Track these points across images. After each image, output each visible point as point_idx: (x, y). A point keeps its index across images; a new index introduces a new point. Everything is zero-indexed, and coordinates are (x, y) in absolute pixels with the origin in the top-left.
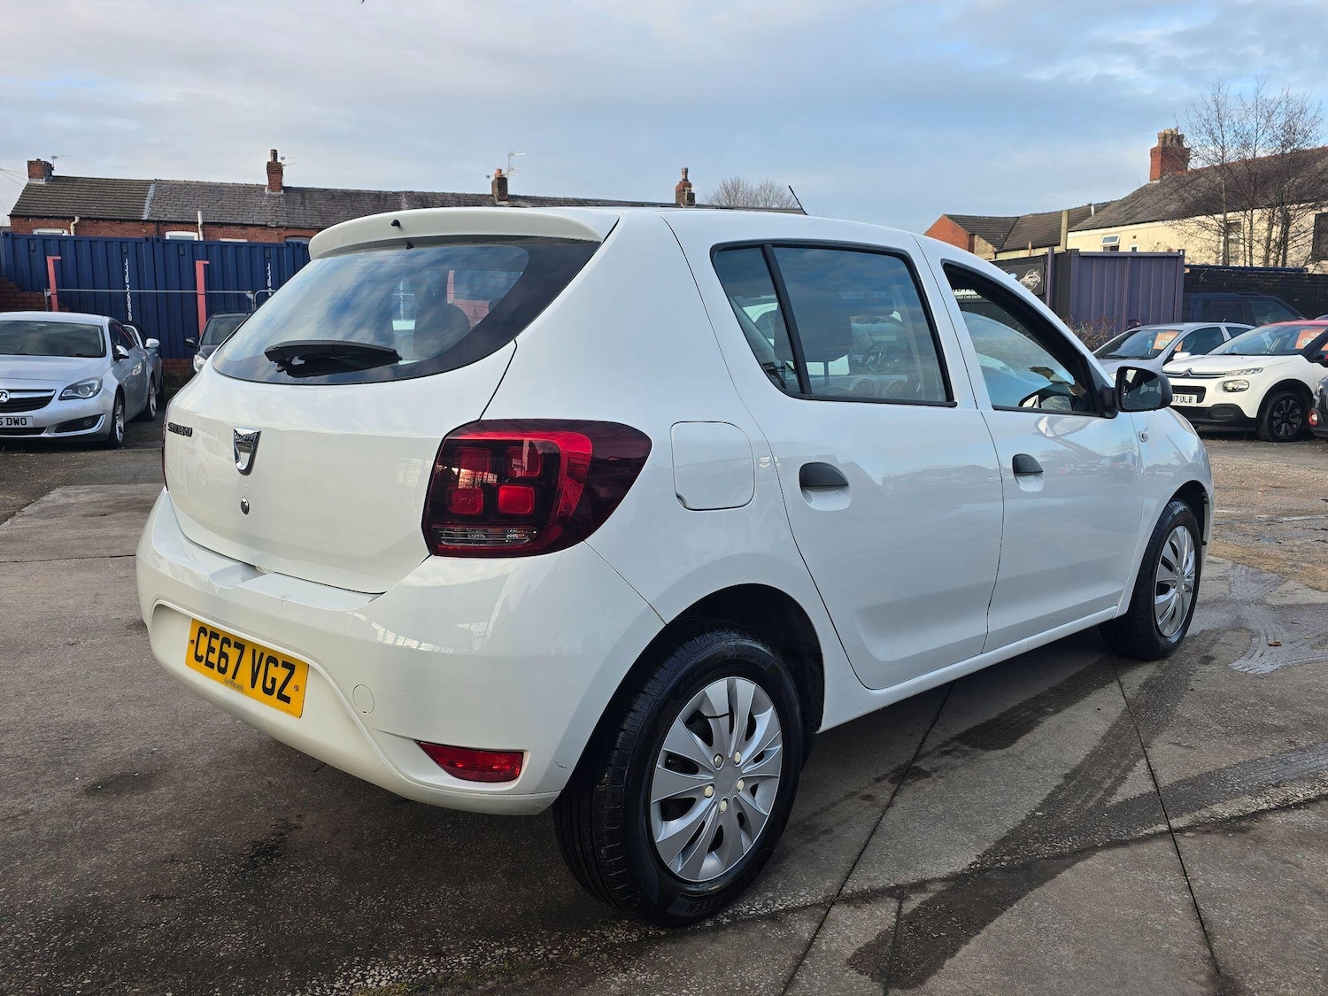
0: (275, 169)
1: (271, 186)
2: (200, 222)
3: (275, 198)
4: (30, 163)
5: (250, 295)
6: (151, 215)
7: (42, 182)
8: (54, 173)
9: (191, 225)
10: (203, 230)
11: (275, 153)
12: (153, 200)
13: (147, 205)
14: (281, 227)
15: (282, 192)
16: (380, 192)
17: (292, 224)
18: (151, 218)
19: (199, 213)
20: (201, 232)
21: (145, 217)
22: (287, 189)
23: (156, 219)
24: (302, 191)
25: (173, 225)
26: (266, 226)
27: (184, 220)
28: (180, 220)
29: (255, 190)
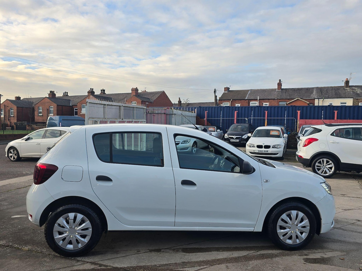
0: (280, 84)
1: (278, 89)
2: (258, 99)
3: (279, 92)
4: (225, 88)
5: (246, 119)
6: (248, 98)
7: (227, 92)
8: (230, 90)
9: (256, 100)
10: (259, 101)
11: (280, 80)
12: (249, 94)
13: (247, 96)
14: (278, 99)
15: (281, 90)
16: (308, 88)
17: (281, 98)
18: (247, 99)
19: (258, 97)
20: (258, 102)
21: (246, 99)
22: (282, 89)
23: (248, 99)
24: (286, 89)
25: (252, 100)
26: (274, 99)
27: (255, 99)
28: (254, 99)
29: (273, 90)
